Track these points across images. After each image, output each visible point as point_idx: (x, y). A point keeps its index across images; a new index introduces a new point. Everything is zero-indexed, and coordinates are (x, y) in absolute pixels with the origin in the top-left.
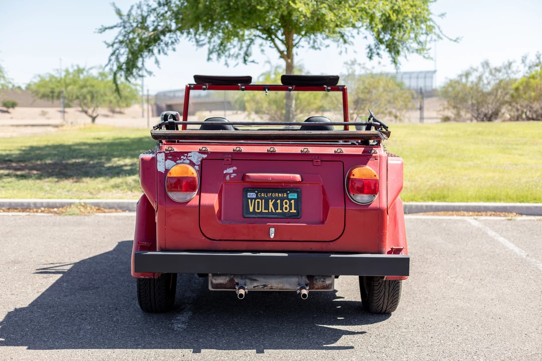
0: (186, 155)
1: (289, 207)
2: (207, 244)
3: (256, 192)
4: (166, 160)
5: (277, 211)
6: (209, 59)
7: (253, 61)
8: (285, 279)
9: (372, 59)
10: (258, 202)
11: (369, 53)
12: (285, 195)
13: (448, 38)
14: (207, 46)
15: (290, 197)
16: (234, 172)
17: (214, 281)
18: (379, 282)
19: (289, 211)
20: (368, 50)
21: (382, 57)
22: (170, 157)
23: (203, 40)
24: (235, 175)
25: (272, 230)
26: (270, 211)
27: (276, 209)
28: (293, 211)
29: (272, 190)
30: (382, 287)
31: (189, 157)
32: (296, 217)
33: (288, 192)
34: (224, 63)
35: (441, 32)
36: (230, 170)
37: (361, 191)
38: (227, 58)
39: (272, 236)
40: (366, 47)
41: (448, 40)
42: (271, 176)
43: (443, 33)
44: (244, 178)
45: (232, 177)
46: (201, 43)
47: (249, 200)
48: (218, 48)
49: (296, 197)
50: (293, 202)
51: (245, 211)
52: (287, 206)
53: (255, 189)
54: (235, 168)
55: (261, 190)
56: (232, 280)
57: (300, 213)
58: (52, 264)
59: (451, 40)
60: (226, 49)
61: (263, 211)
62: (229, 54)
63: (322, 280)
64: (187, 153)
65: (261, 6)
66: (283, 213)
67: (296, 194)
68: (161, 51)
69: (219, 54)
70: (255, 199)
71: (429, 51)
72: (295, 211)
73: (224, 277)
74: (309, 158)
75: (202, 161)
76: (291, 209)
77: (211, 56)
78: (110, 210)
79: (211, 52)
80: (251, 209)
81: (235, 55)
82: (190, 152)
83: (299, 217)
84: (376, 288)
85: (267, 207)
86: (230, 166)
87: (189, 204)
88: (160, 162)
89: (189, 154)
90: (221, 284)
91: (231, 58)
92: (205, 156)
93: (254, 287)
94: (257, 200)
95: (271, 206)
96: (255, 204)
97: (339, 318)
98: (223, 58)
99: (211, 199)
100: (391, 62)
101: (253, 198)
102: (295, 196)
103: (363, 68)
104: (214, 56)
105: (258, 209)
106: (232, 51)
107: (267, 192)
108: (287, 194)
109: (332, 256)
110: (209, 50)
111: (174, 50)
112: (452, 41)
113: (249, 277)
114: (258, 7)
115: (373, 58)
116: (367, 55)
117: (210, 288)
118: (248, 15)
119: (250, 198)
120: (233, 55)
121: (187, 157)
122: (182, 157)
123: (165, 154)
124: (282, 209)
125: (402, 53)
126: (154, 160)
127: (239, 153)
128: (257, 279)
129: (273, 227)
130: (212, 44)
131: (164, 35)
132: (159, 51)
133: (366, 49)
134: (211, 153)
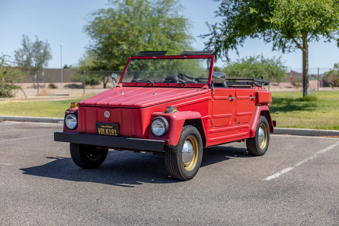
6: (274, 49)
48: (279, 43)
77: (275, 48)
79: (275, 46)
81: (289, 47)
104: (277, 48)
110: (274, 44)
111: (242, 46)
130: (275, 41)
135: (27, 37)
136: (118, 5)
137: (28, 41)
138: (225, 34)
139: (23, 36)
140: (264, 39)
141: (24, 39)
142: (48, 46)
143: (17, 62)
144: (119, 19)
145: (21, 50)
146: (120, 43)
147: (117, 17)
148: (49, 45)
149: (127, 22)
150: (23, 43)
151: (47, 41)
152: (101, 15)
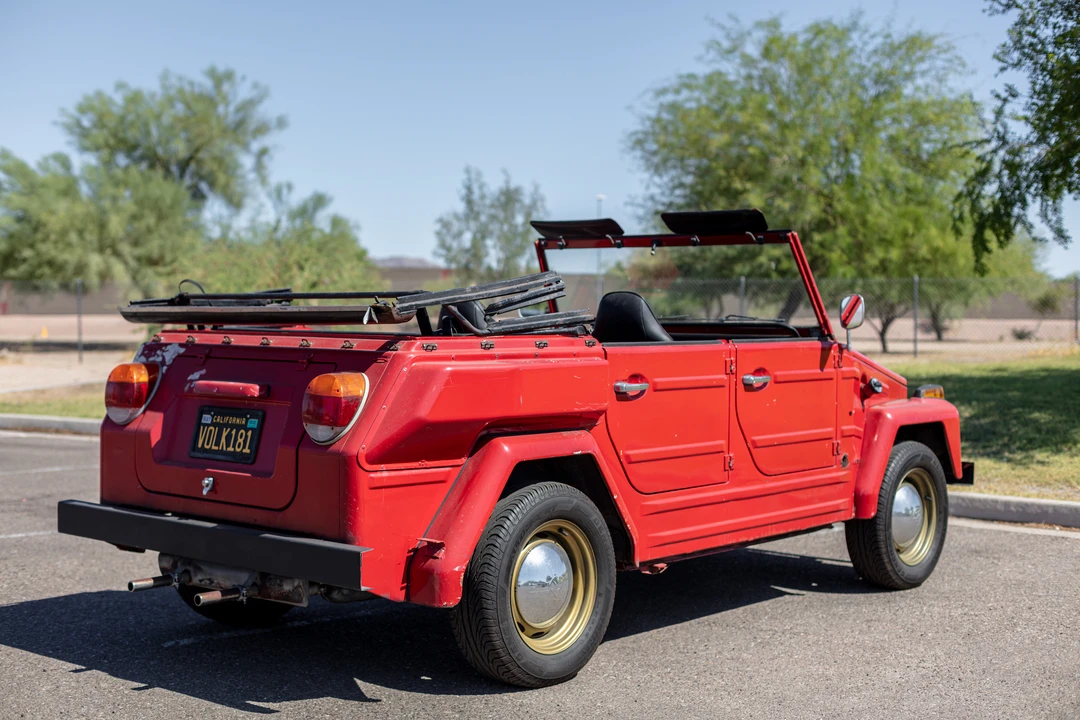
0: (165, 348)
1: (243, 442)
2: (141, 496)
3: (212, 413)
5: (229, 449)
8: (232, 573)
10: (211, 431)
12: (244, 422)
15: (249, 425)
19: (242, 450)
26: (220, 448)
27: (228, 445)
28: (247, 451)
29: (231, 411)
31: (167, 351)
33: (249, 415)
36: (197, 375)
39: (205, 491)
45: (192, 386)
47: (202, 427)
49: (255, 426)
50: (250, 433)
51: (192, 445)
53: (212, 409)
54: (204, 372)
55: (219, 410)
61: (214, 448)
64: (167, 345)
66: (233, 453)
67: (256, 421)
70: (209, 426)
72: (249, 451)
75: (175, 360)
76: (244, 447)
80: (200, 446)
82: (171, 344)
83: (251, 462)
85: (217, 444)
86: (202, 367)
87: (127, 427)
89: (169, 348)
92: (184, 351)
93: (201, 581)
94: (210, 428)
95: (223, 440)
96: (207, 435)
101: (207, 425)
102: (254, 423)
105: (208, 444)
107: (225, 416)
109: (265, 535)
113: (195, 563)
119: (202, 424)
121: (164, 351)
122: (159, 352)
124: (234, 447)
128: (203, 567)
129: (212, 475)
134: (194, 345)
135: (479, 174)
136: (738, 61)
137: (481, 187)
138: (1042, 139)
139: (468, 171)
141: (469, 180)
142: (539, 204)
143: (443, 252)
144: (743, 108)
145: (456, 216)
146: (737, 185)
147: (736, 101)
148: (543, 199)
149: (771, 116)
150: (464, 192)
151: (537, 187)
152: (685, 94)
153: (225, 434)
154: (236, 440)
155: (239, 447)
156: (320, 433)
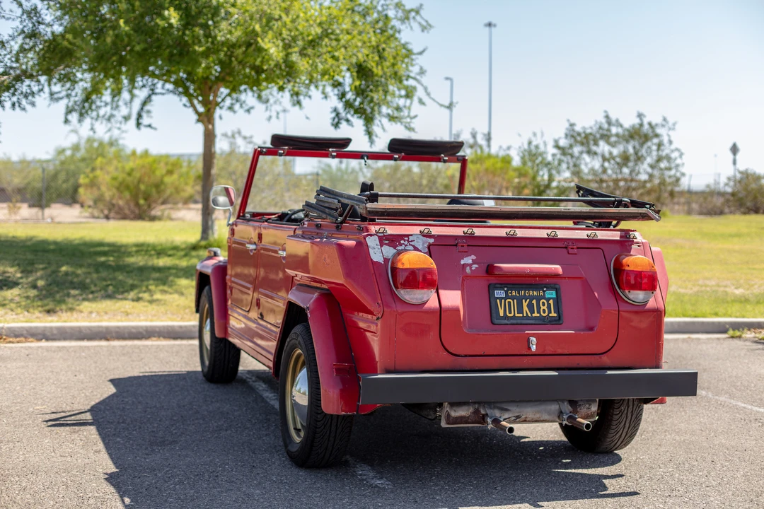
0: (406, 239)
1: (546, 309)
2: (449, 361)
3: (506, 289)
4: (381, 246)
5: (533, 315)
6: (66, 121)
7: (150, 126)
8: (543, 407)
9: (339, 128)
10: (509, 303)
11: (334, 119)
12: (542, 294)
13: (438, 103)
14: (65, 101)
15: (547, 296)
16: (474, 262)
17: (454, 414)
18: (620, 409)
19: (548, 314)
20: (333, 115)
21: (354, 124)
22: (387, 242)
23: (59, 92)
24: (477, 266)
25: (533, 340)
26: (525, 315)
27: (532, 312)
28: (553, 314)
29: (524, 286)
30: (623, 415)
31: (412, 241)
32: (557, 323)
33: (545, 289)
34: (89, 127)
35: (428, 94)
36: (468, 260)
37: (637, 286)
38: (94, 121)
39: (534, 348)
40: (331, 110)
41: (438, 106)
42: (530, 268)
43: (432, 96)
44: (490, 270)
45: (473, 269)
46: (56, 96)
47: (498, 300)
48: (80, 106)
49: (554, 296)
50: (551, 302)
51: (494, 315)
52: (545, 308)
53: (503, 286)
54: (473, 257)
55: (511, 286)
56: (477, 412)
57: (562, 318)
58: (53, 413)
59: (441, 105)
60: (94, 107)
61: (517, 315)
62: (98, 116)
63: (587, 406)
64: (408, 236)
65: (200, 47)
66: (541, 318)
67: (554, 292)
68: (17, 104)
69: (81, 115)
70: (505, 299)
71: (413, 120)
72: (555, 315)
73: (465, 408)
74: (560, 244)
75: (429, 247)
76: (550, 312)
77: (70, 117)
78: (18, 339)
79: (69, 111)
80: (502, 314)
81: (107, 117)
82: (411, 235)
83: (561, 322)
84: (616, 417)
85: (520, 310)
86: (467, 254)
87: (426, 305)
88: (374, 248)
89: (411, 238)
90: (462, 418)
91: (99, 122)
92: (432, 241)
94: (507, 301)
95: (525, 308)
96: (506, 306)
97: (564, 461)
98: (87, 121)
99: (452, 298)
100: (364, 133)
101: (502, 298)
102: (551, 294)
103: (250, 142)
104: (74, 117)
105: (510, 313)
106: (102, 112)
107: (519, 290)
108: (544, 292)
109: (609, 372)
110: (68, 107)
112: (443, 108)
113: (498, 405)
114: (197, 48)
115: (341, 126)
116: (331, 121)
117: (443, 424)
118: (177, 58)
119: (498, 298)
120: (103, 116)
121: (408, 241)
122: (402, 242)
123: (379, 237)
124: (539, 312)
125: (376, 122)
126: (362, 246)
127: (472, 237)
128: (509, 408)
129: (533, 335)
131: (22, 82)
132: (13, 105)
133: (332, 112)
134: (439, 236)
140: (52, 94)
153: (525, 305)
154: (539, 308)
155: (544, 312)
156: (638, 296)
